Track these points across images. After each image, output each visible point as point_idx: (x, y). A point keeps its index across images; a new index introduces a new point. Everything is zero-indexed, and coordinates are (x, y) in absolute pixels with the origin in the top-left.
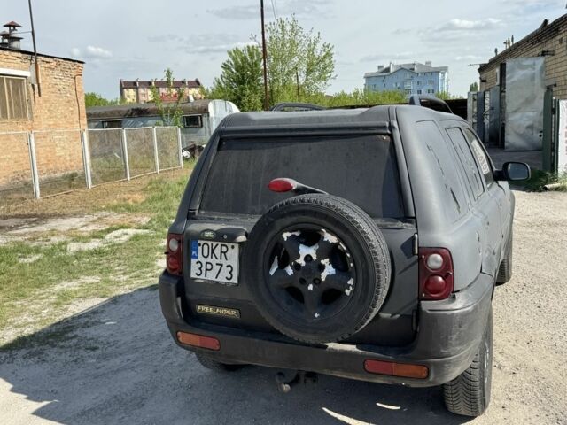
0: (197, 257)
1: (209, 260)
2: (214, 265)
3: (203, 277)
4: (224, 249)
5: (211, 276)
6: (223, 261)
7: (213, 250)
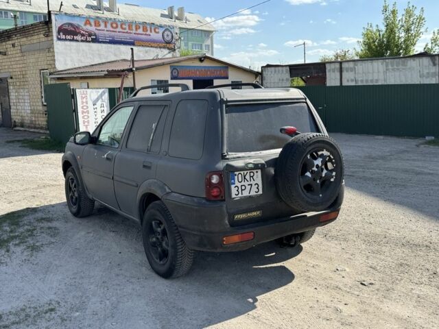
0: (234, 184)
1: (243, 183)
2: (247, 186)
3: (240, 195)
4: (252, 174)
5: (246, 193)
6: (252, 182)
7: (245, 176)
